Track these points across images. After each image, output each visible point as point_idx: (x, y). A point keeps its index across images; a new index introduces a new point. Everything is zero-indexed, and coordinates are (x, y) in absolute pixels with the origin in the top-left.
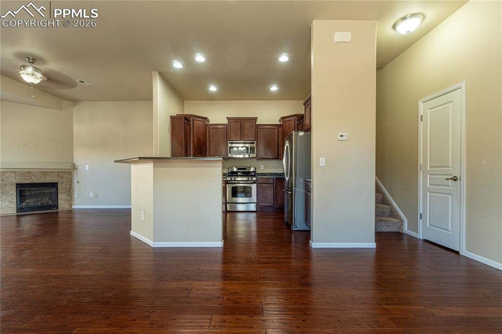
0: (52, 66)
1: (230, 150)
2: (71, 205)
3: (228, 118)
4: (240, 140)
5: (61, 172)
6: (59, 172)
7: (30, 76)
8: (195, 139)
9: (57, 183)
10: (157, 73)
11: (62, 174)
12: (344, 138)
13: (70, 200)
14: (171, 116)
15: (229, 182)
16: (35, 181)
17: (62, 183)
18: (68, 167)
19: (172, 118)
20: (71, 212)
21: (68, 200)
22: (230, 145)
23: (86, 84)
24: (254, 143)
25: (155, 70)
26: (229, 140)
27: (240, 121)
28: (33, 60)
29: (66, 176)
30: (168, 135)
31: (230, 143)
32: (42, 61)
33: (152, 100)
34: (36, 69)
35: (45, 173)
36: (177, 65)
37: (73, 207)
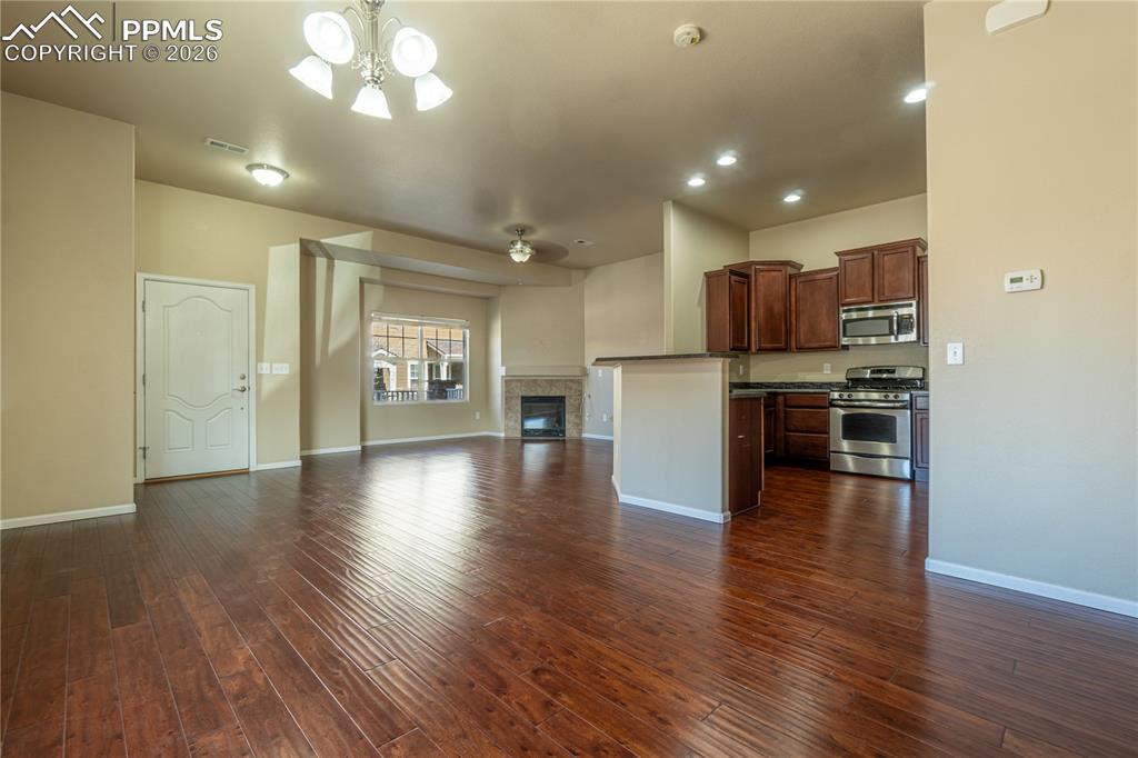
0: (541, 235)
1: (844, 327)
2: (580, 432)
3: (837, 254)
4: (873, 302)
5: (572, 381)
6: (566, 381)
7: (520, 255)
8: (761, 311)
9: (564, 397)
10: (670, 202)
11: (570, 384)
12: (1025, 285)
13: (579, 425)
14: (706, 273)
15: (835, 402)
16: (541, 394)
17: (570, 396)
18: (577, 372)
19: (709, 276)
20: (580, 442)
21: (577, 424)
22: (843, 316)
23: (587, 243)
24: (911, 305)
25: (666, 199)
26: (843, 305)
27: (870, 255)
28: (522, 231)
29: (574, 386)
30: (699, 310)
31: (844, 311)
32: (532, 230)
33: (662, 251)
34: (525, 243)
35: (551, 383)
36: (697, 182)
37: (584, 435)
